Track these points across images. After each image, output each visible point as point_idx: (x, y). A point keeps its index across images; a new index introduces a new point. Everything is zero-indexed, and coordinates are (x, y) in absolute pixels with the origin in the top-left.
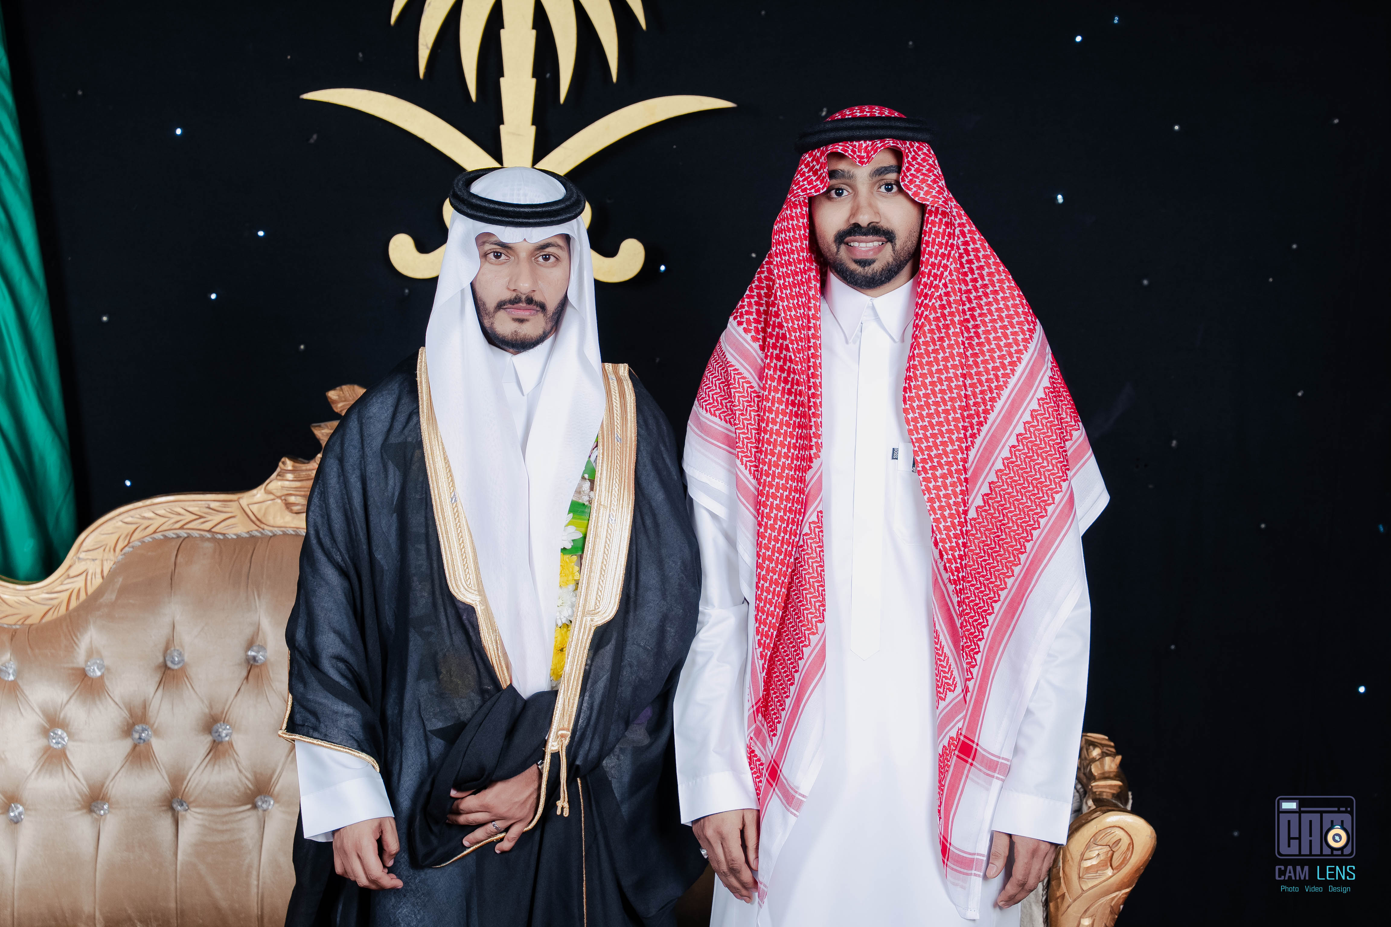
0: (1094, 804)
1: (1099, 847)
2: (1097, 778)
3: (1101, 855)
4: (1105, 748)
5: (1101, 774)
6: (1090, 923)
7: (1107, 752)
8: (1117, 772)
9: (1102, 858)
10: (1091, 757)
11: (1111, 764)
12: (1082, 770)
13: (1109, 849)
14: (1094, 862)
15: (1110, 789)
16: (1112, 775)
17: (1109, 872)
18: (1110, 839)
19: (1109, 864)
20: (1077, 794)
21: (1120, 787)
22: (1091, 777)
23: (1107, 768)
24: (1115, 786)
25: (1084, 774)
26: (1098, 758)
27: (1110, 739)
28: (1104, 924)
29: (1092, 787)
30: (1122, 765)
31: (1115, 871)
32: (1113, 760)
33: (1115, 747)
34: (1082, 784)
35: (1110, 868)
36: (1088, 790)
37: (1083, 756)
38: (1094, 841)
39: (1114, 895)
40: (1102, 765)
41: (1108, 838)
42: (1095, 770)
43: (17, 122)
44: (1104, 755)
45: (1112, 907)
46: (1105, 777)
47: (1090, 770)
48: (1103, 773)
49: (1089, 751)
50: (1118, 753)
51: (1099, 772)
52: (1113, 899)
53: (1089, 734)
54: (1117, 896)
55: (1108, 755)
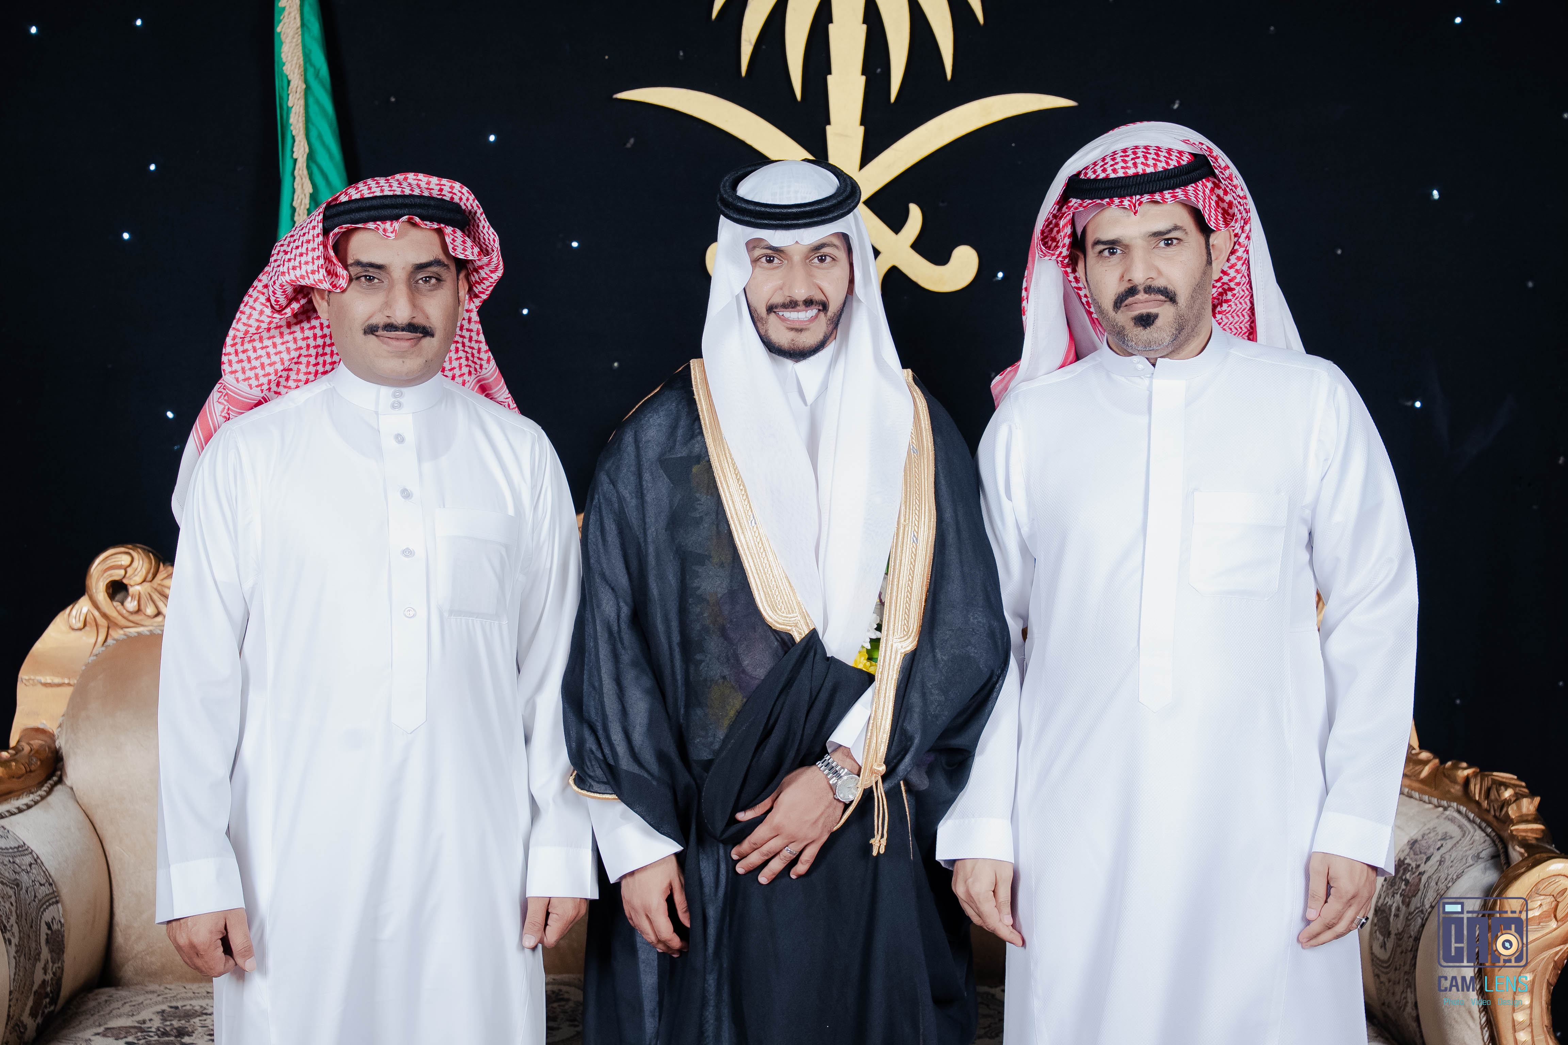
0: (1526, 851)
1: (1542, 897)
2: (1515, 822)
3: (1544, 906)
4: (1517, 790)
5: (1518, 816)
6: (1531, 978)
7: (1521, 792)
8: (1536, 815)
9: (1545, 909)
10: (1503, 798)
11: (1529, 806)
12: (1492, 812)
13: (1553, 899)
14: (1537, 913)
15: (1532, 833)
16: (1530, 818)
17: (1553, 924)
18: (1556, 888)
19: (1553, 915)
20: (1488, 838)
21: (1543, 831)
22: (1508, 821)
23: (1524, 810)
24: (1537, 829)
25: (1495, 816)
26: (1513, 799)
27: (1519, 779)
28: (1546, 980)
29: (1512, 831)
30: (1540, 809)
31: (1560, 923)
32: (1532, 802)
33: (1527, 787)
34: (1491, 828)
35: (1554, 919)
36: (1505, 835)
37: (1492, 797)
38: (1535, 891)
39: (1558, 949)
40: (1519, 808)
41: (1553, 887)
42: (1512, 811)
43: (337, 132)
44: (1518, 797)
45: (1555, 962)
46: (1523, 820)
47: (1507, 812)
48: (1521, 816)
49: (1501, 792)
50: (1532, 794)
51: (1517, 815)
52: (1557, 953)
53: (1495, 773)
54: (1561, 950)
55: (1524, 796)
